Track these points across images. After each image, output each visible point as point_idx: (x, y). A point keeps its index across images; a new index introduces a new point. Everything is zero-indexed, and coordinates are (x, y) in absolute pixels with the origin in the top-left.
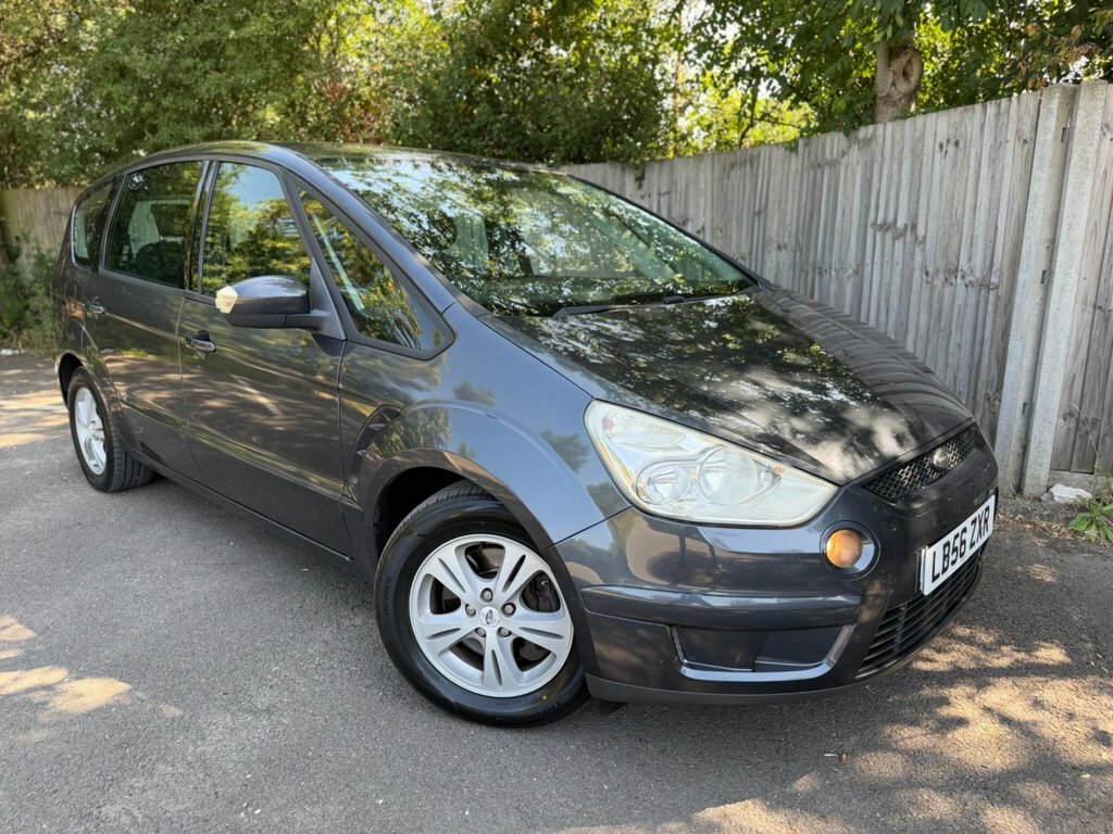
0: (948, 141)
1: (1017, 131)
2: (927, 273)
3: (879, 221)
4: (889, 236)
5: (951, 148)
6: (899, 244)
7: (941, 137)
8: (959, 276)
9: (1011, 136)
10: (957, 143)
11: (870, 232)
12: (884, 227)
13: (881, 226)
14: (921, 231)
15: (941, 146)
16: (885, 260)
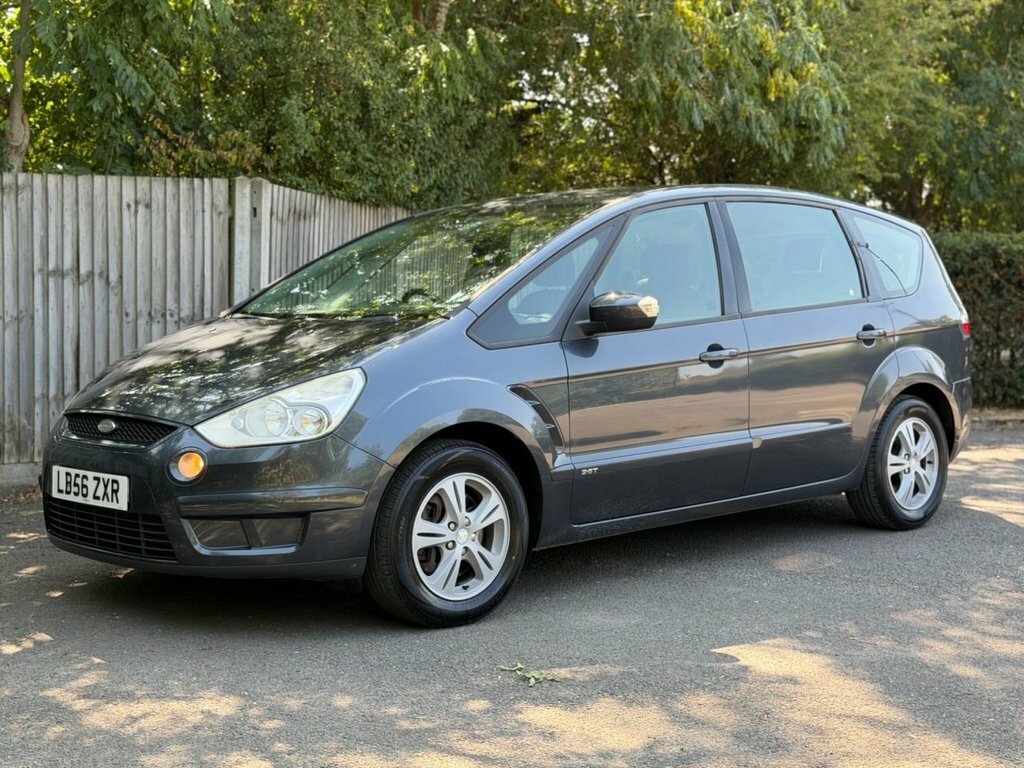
0: (136, 203)
1: (213, 204)
2: (127, 315)
3: (52, 266)
4: (68, 283)
5: (141, 209)
6: (84, 290)
7: (128, 196)
8: (168, 313)
9: (207, 208)
10: (148, 206)
11: (38, 279)
12: (60, 273)
13: (54, 272)
14: (113, 276)
15: (129, 206)
16: (66, 305)
